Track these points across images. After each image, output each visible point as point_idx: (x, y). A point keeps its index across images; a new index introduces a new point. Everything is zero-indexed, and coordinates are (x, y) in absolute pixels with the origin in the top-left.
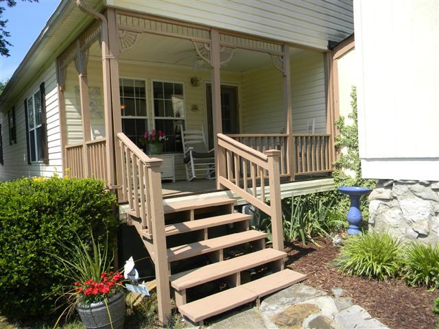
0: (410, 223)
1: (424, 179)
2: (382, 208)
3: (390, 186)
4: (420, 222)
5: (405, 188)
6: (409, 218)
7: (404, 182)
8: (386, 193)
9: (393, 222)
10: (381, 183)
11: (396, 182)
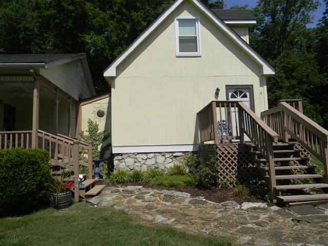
0: (128, 166)
1: (132, 152)
2: (119, 163)
3: (122, 155)
4: (131, 165)
5: (127, 155)
6: (128, 165)
7: (127, 154)
8: (120, 158)
9: (123, 167)
10: (118, 154)
11: (124, 154)
